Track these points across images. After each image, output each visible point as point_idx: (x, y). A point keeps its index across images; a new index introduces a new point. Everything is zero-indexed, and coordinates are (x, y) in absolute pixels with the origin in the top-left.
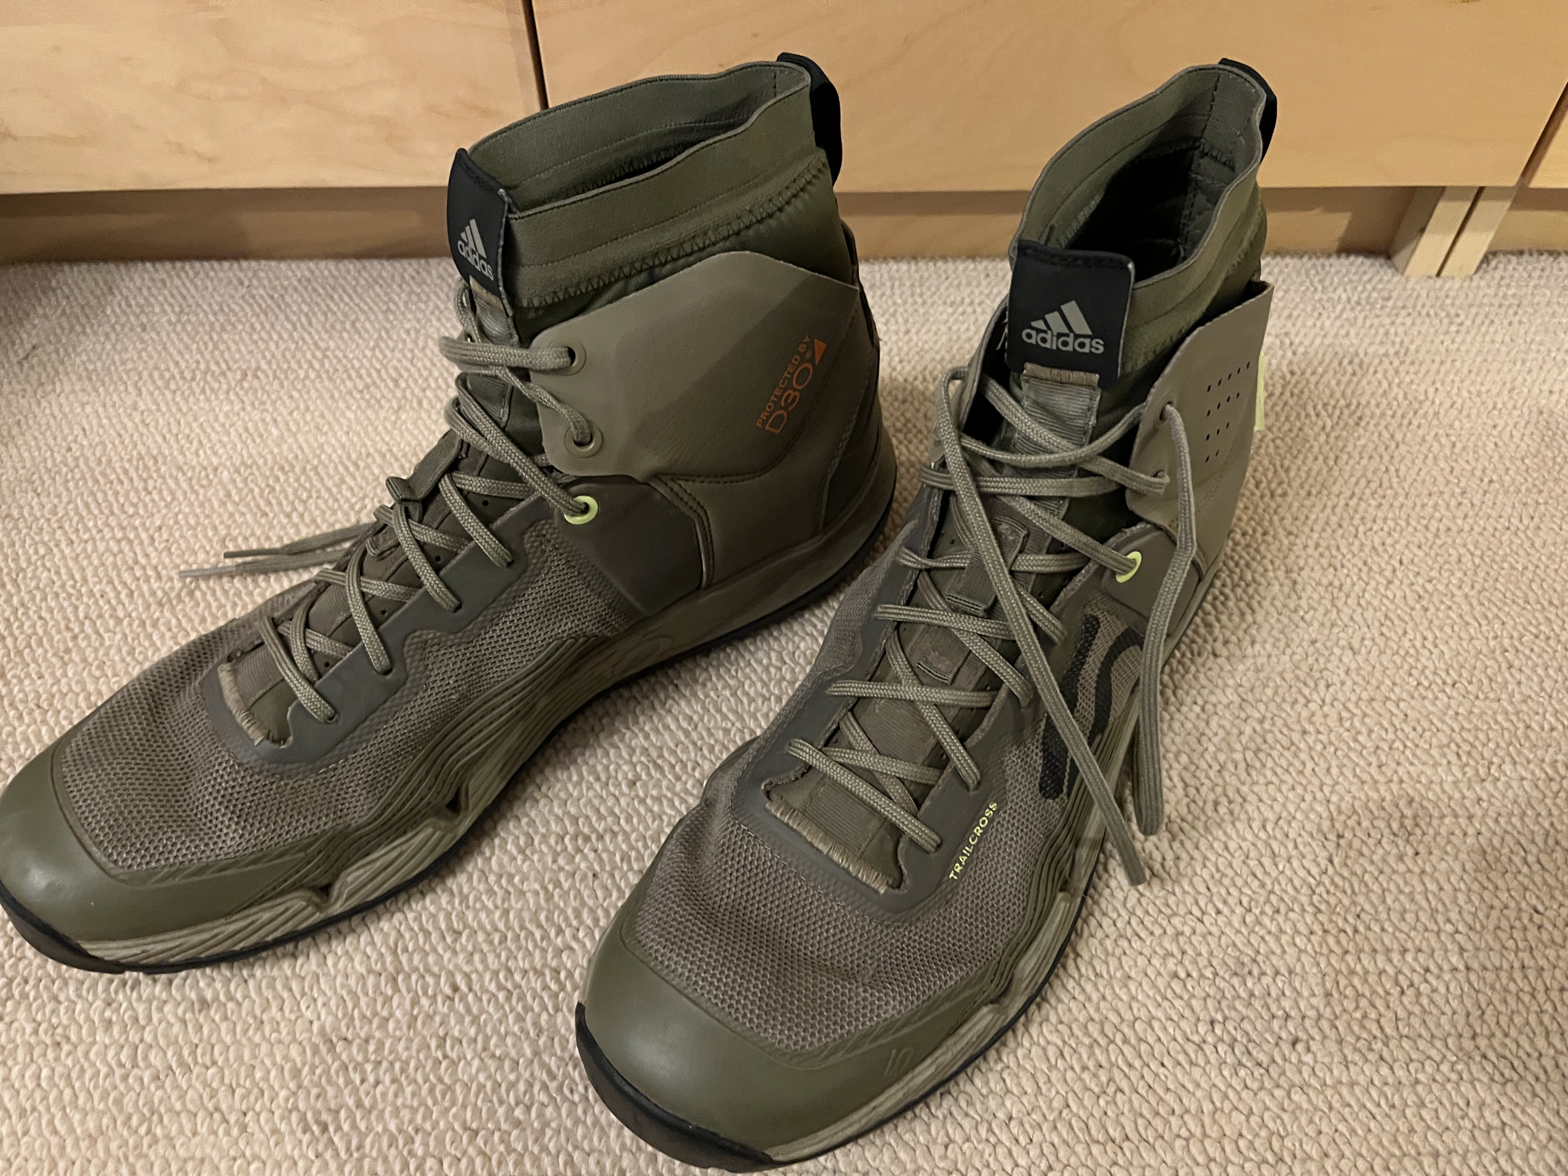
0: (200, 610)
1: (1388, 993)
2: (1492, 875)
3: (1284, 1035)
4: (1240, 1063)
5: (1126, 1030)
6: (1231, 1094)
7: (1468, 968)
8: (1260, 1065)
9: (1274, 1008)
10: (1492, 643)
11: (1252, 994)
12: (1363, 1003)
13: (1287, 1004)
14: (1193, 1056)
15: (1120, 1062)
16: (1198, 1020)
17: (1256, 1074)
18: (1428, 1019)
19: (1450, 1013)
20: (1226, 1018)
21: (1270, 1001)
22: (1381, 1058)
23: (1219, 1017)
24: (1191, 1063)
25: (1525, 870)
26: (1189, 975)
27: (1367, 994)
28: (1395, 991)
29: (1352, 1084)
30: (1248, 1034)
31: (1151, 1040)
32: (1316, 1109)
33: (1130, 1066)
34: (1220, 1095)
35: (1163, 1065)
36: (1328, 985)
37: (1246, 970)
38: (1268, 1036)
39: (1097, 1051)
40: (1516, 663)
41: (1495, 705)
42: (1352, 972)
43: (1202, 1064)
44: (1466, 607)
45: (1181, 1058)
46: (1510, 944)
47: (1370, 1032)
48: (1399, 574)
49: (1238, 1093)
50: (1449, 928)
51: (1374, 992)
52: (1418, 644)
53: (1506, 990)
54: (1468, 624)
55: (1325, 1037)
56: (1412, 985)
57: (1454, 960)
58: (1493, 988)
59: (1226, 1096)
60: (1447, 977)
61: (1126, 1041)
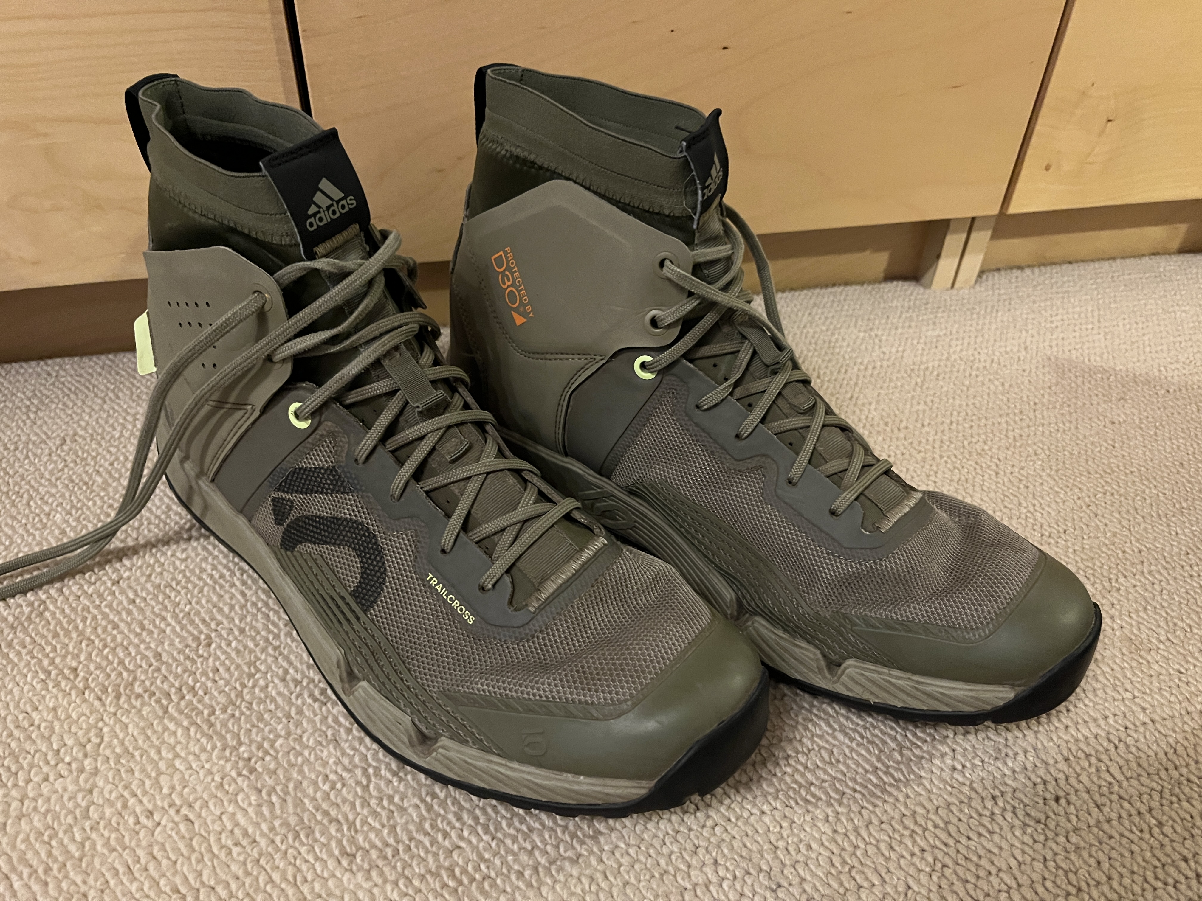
0: (51, 627)
1: (1107, 750)
2: (1142, 653)
3: (1048, 796)
4: (1025, 824)
5: (933, 817)
6: (1027, 849)
7: (1153, 721)
8: (1039, 822)
9: (1033, 777)
10: (1079, 502)
11: (1014, 772)
12: (1093, 760)
13: (1041, 772)
14: (989, 826)
15: (938, 843)
16: (982, 798)
17: (1040, 830)
18: (1141, 761)
19: (1153, 754)
20: (1002, 793)
21: (1029, 774)
22: (1120, 797)
23: (997, 793)
24: (990, 832)
25: (1161, 646)
26: (964, 766)
27: (1093, 753)
28: (1111, 747)
29: (1109, 821)
30: (1022, 801)
31: (954, 820)
32: (1091, 845)
33: (946, 845)
34: (1019, 851)
35: (969, 838)
36: (1065, 753)
37: (1003, 755)
38: (1036, 799)
39: (918, 839)
40: (1099, 512)
41: (1097, 541)
42: (1077, 740)
43: (998, 830)
44: (1052, 483)
45: (982, 830)
46: (1172, 699)
47: (1105, 780)
48: (1002, 467)
49: (1031, 847)
50: (1128, 695)
51: (1097, 751)
52: (1032, 509)
53: (1184, 731)
54: (1057, 492)
55: (1076, 791)
56: (1120, 741)
57: (1141, 716)
58: (1175, 732)
59: (1024, 852)
60: (1141, 729)
61: (936, 826)
